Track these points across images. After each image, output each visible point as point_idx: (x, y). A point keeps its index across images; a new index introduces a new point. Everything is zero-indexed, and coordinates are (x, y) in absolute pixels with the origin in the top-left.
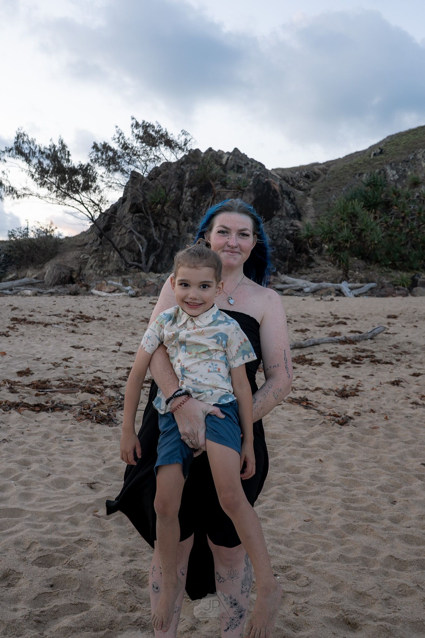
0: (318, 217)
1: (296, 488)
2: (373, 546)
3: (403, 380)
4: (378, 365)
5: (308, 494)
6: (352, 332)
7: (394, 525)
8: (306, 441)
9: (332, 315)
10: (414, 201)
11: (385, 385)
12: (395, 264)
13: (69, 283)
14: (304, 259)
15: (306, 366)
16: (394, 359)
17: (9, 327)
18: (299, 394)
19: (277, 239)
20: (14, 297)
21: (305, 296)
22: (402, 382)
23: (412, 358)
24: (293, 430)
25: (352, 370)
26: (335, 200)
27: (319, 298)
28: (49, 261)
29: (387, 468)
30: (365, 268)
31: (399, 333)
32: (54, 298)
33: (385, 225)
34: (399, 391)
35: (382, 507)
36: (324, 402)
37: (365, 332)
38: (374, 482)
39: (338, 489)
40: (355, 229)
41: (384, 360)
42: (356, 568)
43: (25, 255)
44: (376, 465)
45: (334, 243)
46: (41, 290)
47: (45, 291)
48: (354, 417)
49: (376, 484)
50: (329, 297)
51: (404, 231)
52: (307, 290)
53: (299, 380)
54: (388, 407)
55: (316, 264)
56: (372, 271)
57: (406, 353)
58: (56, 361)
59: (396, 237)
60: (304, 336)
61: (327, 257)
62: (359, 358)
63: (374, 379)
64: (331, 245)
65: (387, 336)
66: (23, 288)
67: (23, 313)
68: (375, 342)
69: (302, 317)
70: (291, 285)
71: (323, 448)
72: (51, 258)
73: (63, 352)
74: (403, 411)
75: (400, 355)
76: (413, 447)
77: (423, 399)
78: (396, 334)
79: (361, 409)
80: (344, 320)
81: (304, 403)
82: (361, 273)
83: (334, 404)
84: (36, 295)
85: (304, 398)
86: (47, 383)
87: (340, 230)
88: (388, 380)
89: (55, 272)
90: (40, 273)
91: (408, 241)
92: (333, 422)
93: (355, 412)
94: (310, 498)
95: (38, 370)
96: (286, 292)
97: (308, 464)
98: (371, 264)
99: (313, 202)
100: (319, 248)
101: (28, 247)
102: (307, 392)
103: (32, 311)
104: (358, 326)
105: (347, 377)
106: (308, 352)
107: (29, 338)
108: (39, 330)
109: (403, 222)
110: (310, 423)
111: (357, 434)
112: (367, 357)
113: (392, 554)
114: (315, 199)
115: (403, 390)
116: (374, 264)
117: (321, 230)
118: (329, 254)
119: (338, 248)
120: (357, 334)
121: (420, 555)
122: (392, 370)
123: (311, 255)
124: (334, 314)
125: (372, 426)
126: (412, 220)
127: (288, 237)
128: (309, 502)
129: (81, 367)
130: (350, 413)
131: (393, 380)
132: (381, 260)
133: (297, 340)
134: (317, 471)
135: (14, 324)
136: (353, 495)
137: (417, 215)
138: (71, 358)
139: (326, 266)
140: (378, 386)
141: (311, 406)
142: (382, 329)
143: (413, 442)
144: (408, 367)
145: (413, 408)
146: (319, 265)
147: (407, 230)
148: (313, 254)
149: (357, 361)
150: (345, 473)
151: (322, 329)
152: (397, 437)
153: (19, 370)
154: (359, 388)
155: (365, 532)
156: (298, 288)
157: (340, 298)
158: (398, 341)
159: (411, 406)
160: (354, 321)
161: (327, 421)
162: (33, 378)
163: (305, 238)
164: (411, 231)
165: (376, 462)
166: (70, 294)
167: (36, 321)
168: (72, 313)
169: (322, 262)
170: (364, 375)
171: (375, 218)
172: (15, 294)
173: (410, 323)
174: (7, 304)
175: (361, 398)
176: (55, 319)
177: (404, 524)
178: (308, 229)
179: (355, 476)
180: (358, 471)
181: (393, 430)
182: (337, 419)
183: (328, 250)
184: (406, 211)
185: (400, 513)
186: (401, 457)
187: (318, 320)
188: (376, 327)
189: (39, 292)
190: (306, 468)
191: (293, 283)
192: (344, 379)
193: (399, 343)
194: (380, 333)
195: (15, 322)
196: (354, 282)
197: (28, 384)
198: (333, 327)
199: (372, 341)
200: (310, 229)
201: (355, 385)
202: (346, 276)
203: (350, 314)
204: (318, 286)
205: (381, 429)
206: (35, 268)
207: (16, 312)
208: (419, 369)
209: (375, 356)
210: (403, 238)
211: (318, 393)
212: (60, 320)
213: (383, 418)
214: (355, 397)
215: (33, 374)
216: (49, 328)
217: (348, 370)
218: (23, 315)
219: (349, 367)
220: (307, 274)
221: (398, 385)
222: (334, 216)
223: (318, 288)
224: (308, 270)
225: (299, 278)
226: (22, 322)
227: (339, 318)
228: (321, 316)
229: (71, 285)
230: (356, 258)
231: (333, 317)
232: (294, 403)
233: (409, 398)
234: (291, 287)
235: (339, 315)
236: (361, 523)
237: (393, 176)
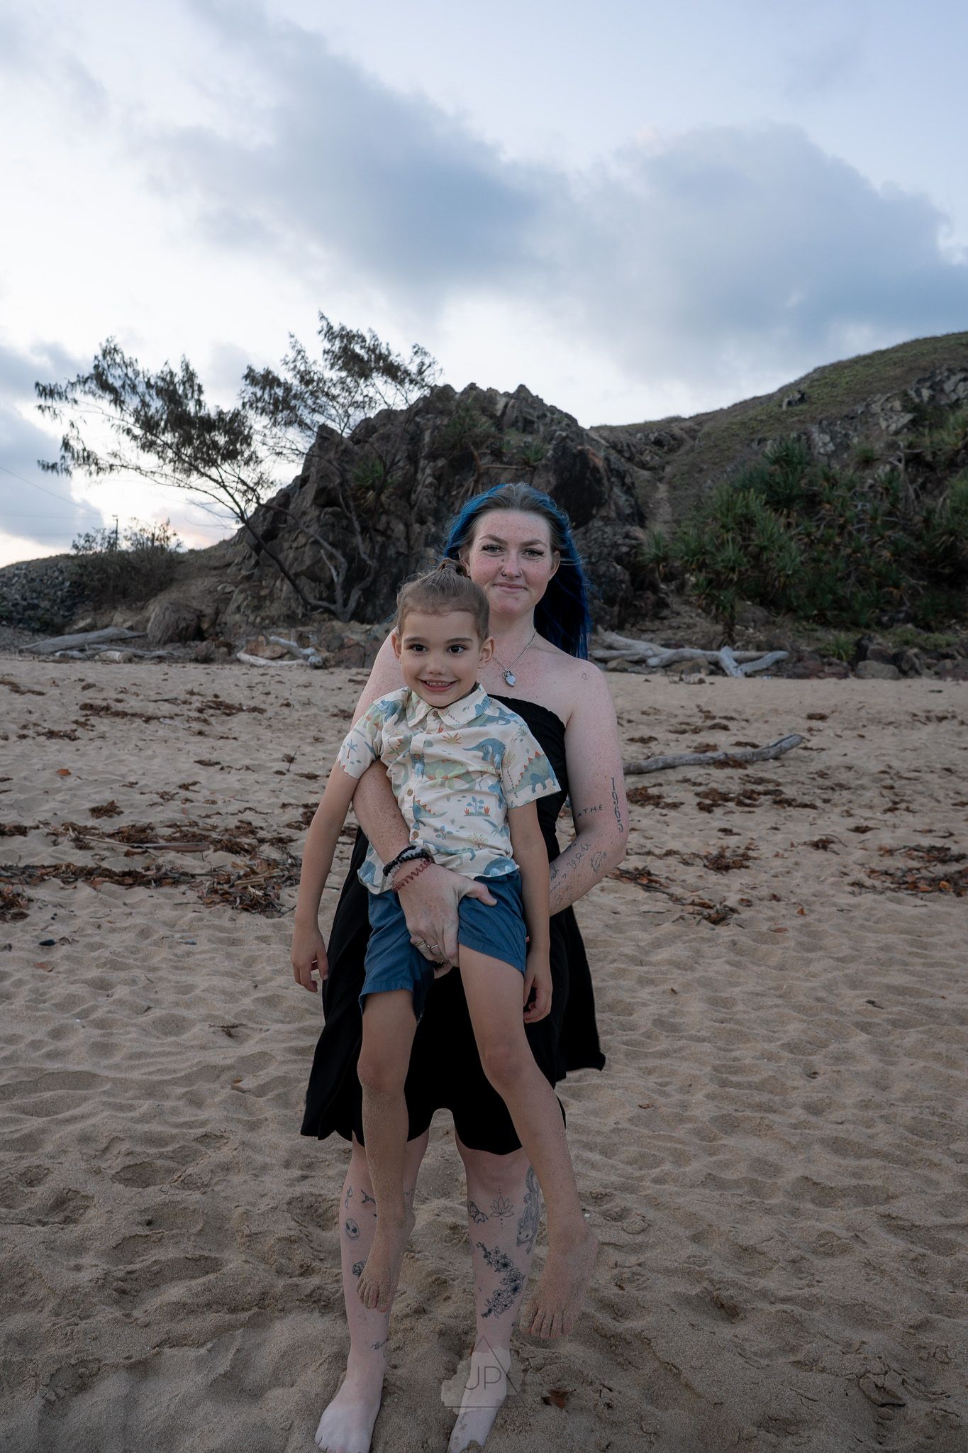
0: (678, 522)
1: (626, 1043)
2: (770, 1159)
3: (835, 839)
4: (788, 809)
5: (646, 1055)
6: (739, 744)
7: (813, 1119)
8: (647, 953)
9: (701, 711)
10: (863, 494)
11: (800, 848)
12: (824, 616)
13: (194, 640)
14: (649, 602)
15: (649, 808)
16: (820, 798)
17: (76, 722)
18: (633, 863)
19: (597, 562)
20: (88, 664)
21: (649, 673)
22: (833, 842)
23: (853, 797)
24: (621, 932)
25: (739, 819)
26: (710, 488)
27: (677, 679)
28: (156, 595)
29: (801, 1009)
30: (767, 623)
31: (830, 749)
32: (164, 667)
33: (806, 540)
34: (827, 860)
35: (790, 1083)
36: (683, 878)
37: (764, 746)
38: (777, 1035)
39: (706, 1047)
40: (749, 546)
41: (800, 800)
42: (738, 1200)
43: (111, 583)
44: (780, 1001)
45: (707, 572)
46: (140, 652)
47: (148, 654)
48: (740, 908)
49: (779, 1039)
50: (696, 677)
51: (842, 553)
52: (653, 661)
53: (635, 834)
54: (806, 891)
55: (672, 613)
56: (781, 627)
57: (842, 786)
58: (166, 789)
59: (827, 563)
60: (645, 751)
61: (693, 599)
62: (751, 795)
63: (779, 837)
64: (702, 576)
65: (806, 753)
66: (104, 647)
67: (104, 695)
68: (783, 766)
69: (644, 713)
70: (624, 652)
71: (679, 968)
72: (161, 590)
73: (180, 772)
74: (835, 900)
75: (830, 792)
76: (851, 969)
77: (873, 876)
78: (823, 749)
79: (754, 893)
80: (725, 722)
81: (644, 879)
82: (760, 631)
83: (701, 883)
84: (130, 661)
85: (644, 869)
86: (149, 831)
87: (721, 546)
88: (807, 839)
89: (167, 617)
90: (138, 618)
91: (850, 572)
92: (698, 918)
93: (742, 900)
94: (651, 1063)
95: (132, 805)
96: (612, 664)
97: (649, 997)
98: (778, 614)
99: (669, 492)
100: (678, 582)
101: (118, 568)
102: (650, 858)
103: (122, 692)
104: (750, 734)
105: (727, 831)
106: (654, 781)
107: (115, 743)
108: (134, 729)
109: (840, 534)
110: (655, 918)
111: (744, 940)
112: (766, 793)
113: (807, 1174)
114: (673, 487)
115: (835, 859)
116: (785, 614)
117: (683, 547)
118: (697, 592)
119: (715, 583)
120: (749, 749)
121: (860, 1177)
122: (814, 819)
123: (663, 595)
124: (705, 709)
125: (774, 928)
126: (859, 530)
127: (619, 560)
128: (650, 1072)
129: (214, 802)
130: (732, 901)
131: (816, 838)
132: (798, 606)
133: (633, 758)
134: (665, 1011)
135: (87, 715)
136: (735, 1059)
137: (869, 521)
138: (195, 784)
139: (692, 617)
140: (786, 850)
141: (657, 886)
142: (797, 739)
143: (853, 959)
144: (845, 814)
145: (853, 893)
146: (678, 614)
147: (849, 551)
148: (666, 594)
149: (747, 800)
150: (720, 1016)
151: (681, 737)
152: (821, 948)
153: (94, 805)
154: (751, 853)
155: (756, 1132)
156: (636, 658)
157: (718, 679)
158: (828, 764)
159: (850, 889)
160: (744, 724)
161: (687, 916)
162: (122, 822)
163: (652, 561)
164: (855, 552)
165: (780, 997)
166: (196, 660)
167: (129, 711)
168: (200, 698)
169: (684, 609)
170: (761, 827)
171: (789, 525)
172: (90, 658)
173: (850, 729)
174: (73, 678)
175: (753, 872)
176: (166, 708)
177: (832, 1117)
178: (658, 545)
179: (738, 1022)
180: (745, 1012)
181: (814, 934)
182: (706, 912)
183: (696, 586)
184: (848, 514)
185: (825, 1095)
186: (830, 987)
187: (674, 721)
188: (786, 735)
189: (135, 656)
190: (644, 1005)
191: (628, 647)
192: (721, 835)
193: (829, 768)
194: (792, 747)
195: (89, 713)
196: (745, 648)
197: (111, 832)
198: (702, 734)
199: (777, 764)
200: (662, 544)
201: (743, 847)
202: (730, 636)
203: (736, 711)
204: (674, 654)
205: (790, 934)
206: (129, 608)
207: (90, 693)
208: (866, 819)
209: (781, 793)
210: (842, 566)
211: (671, 860)
212: (176, 709)
213: (795, 912)
214: (743, 870)
215: (122, 812)
216: (153, 725)
217: (729, 817)
218: (104, 699)
219: (732, 812)
220: (653, 631)
221: (825, 848)
222: (709, 521)
223: (675, 658)
224: (657, 623)
225: (639, 638)
226: (102, 713)
227: (714, 718)
228: (680, 712)
229: (198, 643)
230: (749, 603)
231: (703, 715)
232: (624, 879)
233: (846, 874)
234: (623, 655)
235: (715, 711)
236: (748, 1113)
237: (824, 445)
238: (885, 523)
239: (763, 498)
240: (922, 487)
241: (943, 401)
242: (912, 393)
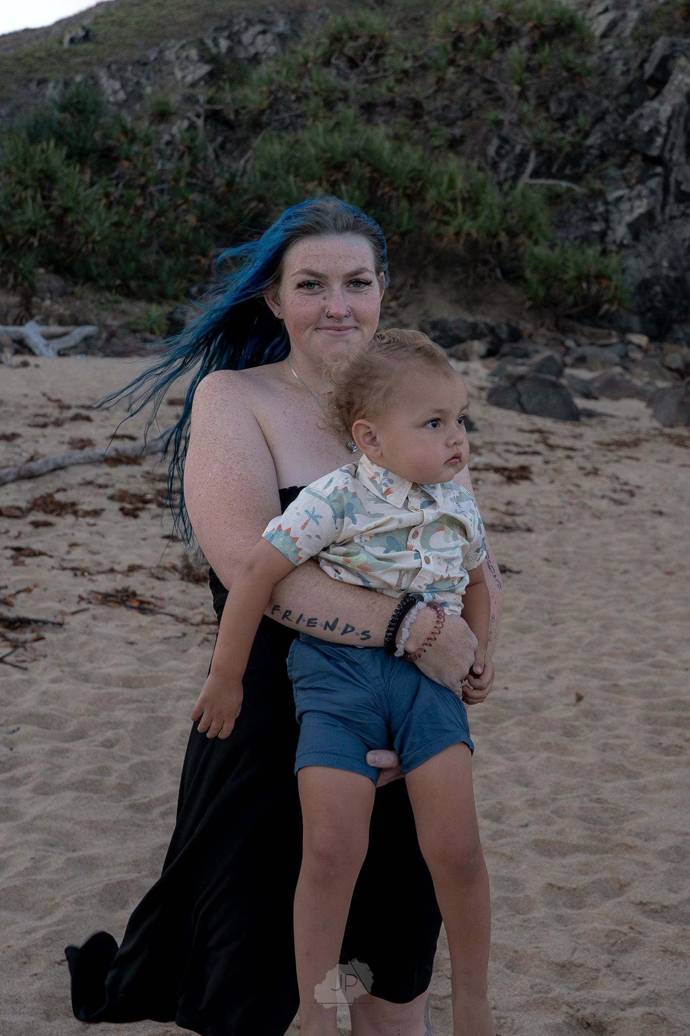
10: (161, 151)
12: (128, 286)
30: (64, 294)
33: (105, 201)
40: (50, 206)
51: (144, 216)
56: (80, 298)
59: (129, 227)
82: (57, 302)
87: (18, 206)
91: (153, 238)
98: (77, 283)
109: (142, 196)
116: (83, 284)
126: (162, 192)
132: (99, 275)
137: (172, 183)
147: (152, 214)
164: (158, 215)
184: (150, 174)
210: (144, 231)
222: (2, 175)
230: (44, 271)
237: (115, 92)
238: (190, 186)
239: (65, 150)
240: (222, 146)
241: (242, 54)
242: (209, 42)
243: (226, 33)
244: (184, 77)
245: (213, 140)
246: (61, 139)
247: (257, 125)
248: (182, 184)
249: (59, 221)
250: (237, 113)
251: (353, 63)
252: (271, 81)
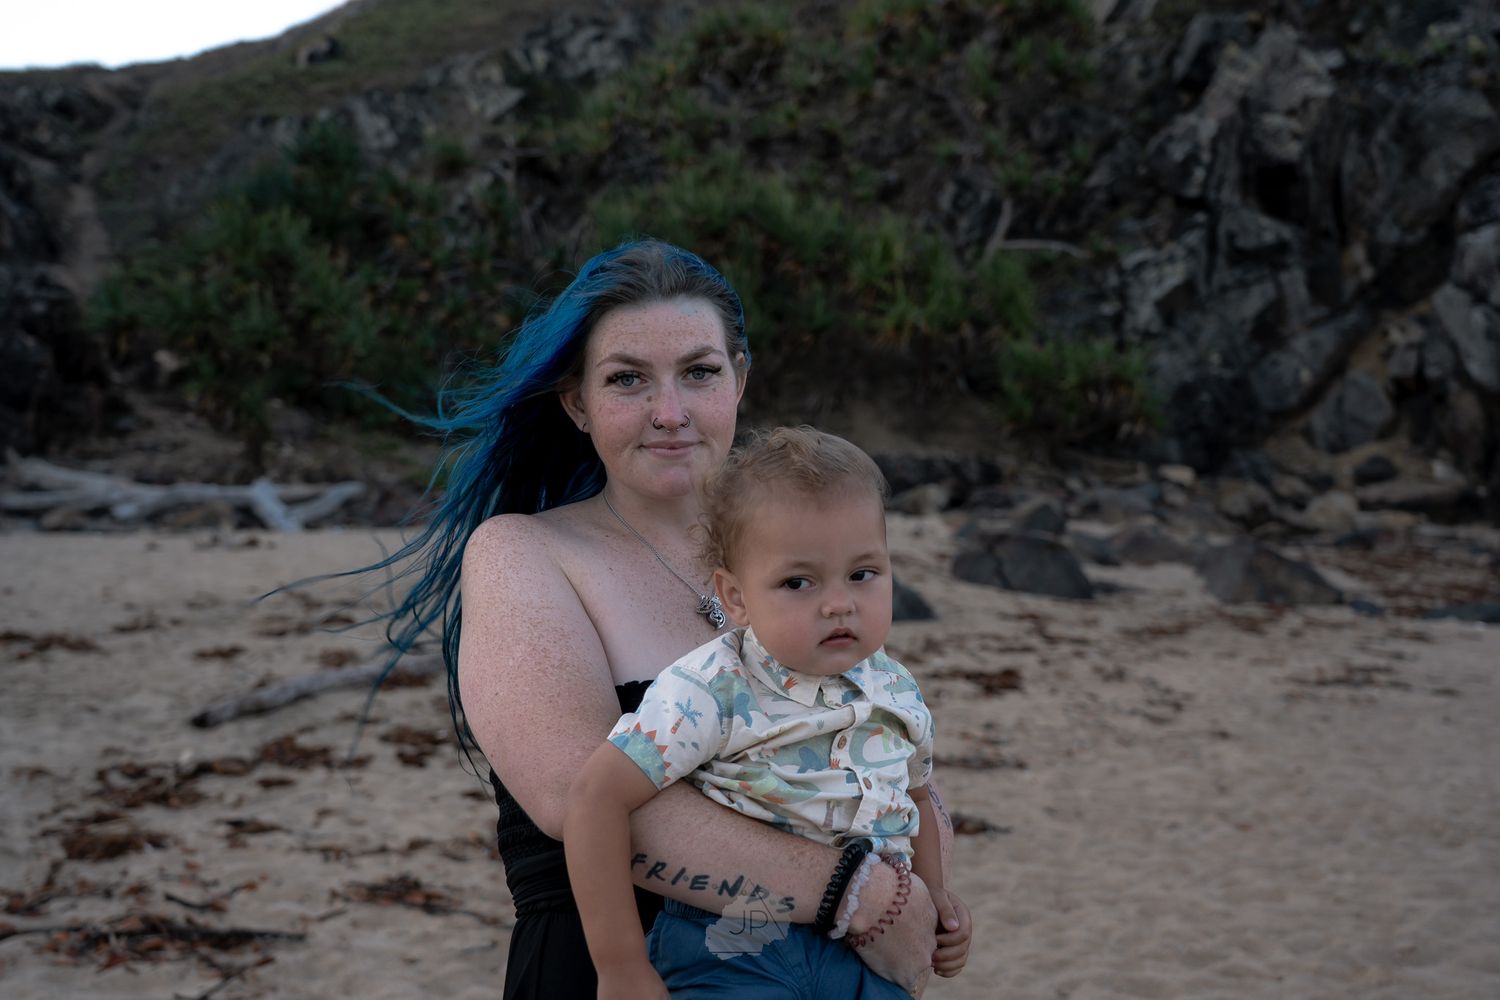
10: (453, 220)
14: (93, 404)
21: (122, 532)
30: (312, 436)
33: (371, 296)
45: (213, 352)
51: (431, 319)
52: (126, 511)
55: (140, 422)
59: (408, 335)
70: (66, 496)
82: (302, 450)
96: (52, 519)
98: (332, 421)
109: (427, 287)
116: (341, 422)
123: (117, 392)
126: (456, 281)
127: (30, 326)
137: (472, 267)
139: (178, 430)
146: (151, 424)
148: (123, 388)
156: (91, 506)
163: (99, 330)
164: (452, 316)
169: (158, 415)
178: (113, 301)
184: (439, 254)
191: (70, 486)
204: (164, 497)
220: (111, 456)
223: (168, 503)
224: (112, 444)
230: (282, 403)
234: (67, 502)
237: (379, 135)
238: (496, 270)
239: (305, 223)
240: (544, 211)
241: (568, 72)
242: (518, 56)
243: (542, 41)
244: (483, 109)
245: (529, 202)
246: (299, 204)
247: (594, 177)
248: (487, 267)
249: (301, 328)
250: (564, 159)
251: (735, 81)
252: (611, 112)
